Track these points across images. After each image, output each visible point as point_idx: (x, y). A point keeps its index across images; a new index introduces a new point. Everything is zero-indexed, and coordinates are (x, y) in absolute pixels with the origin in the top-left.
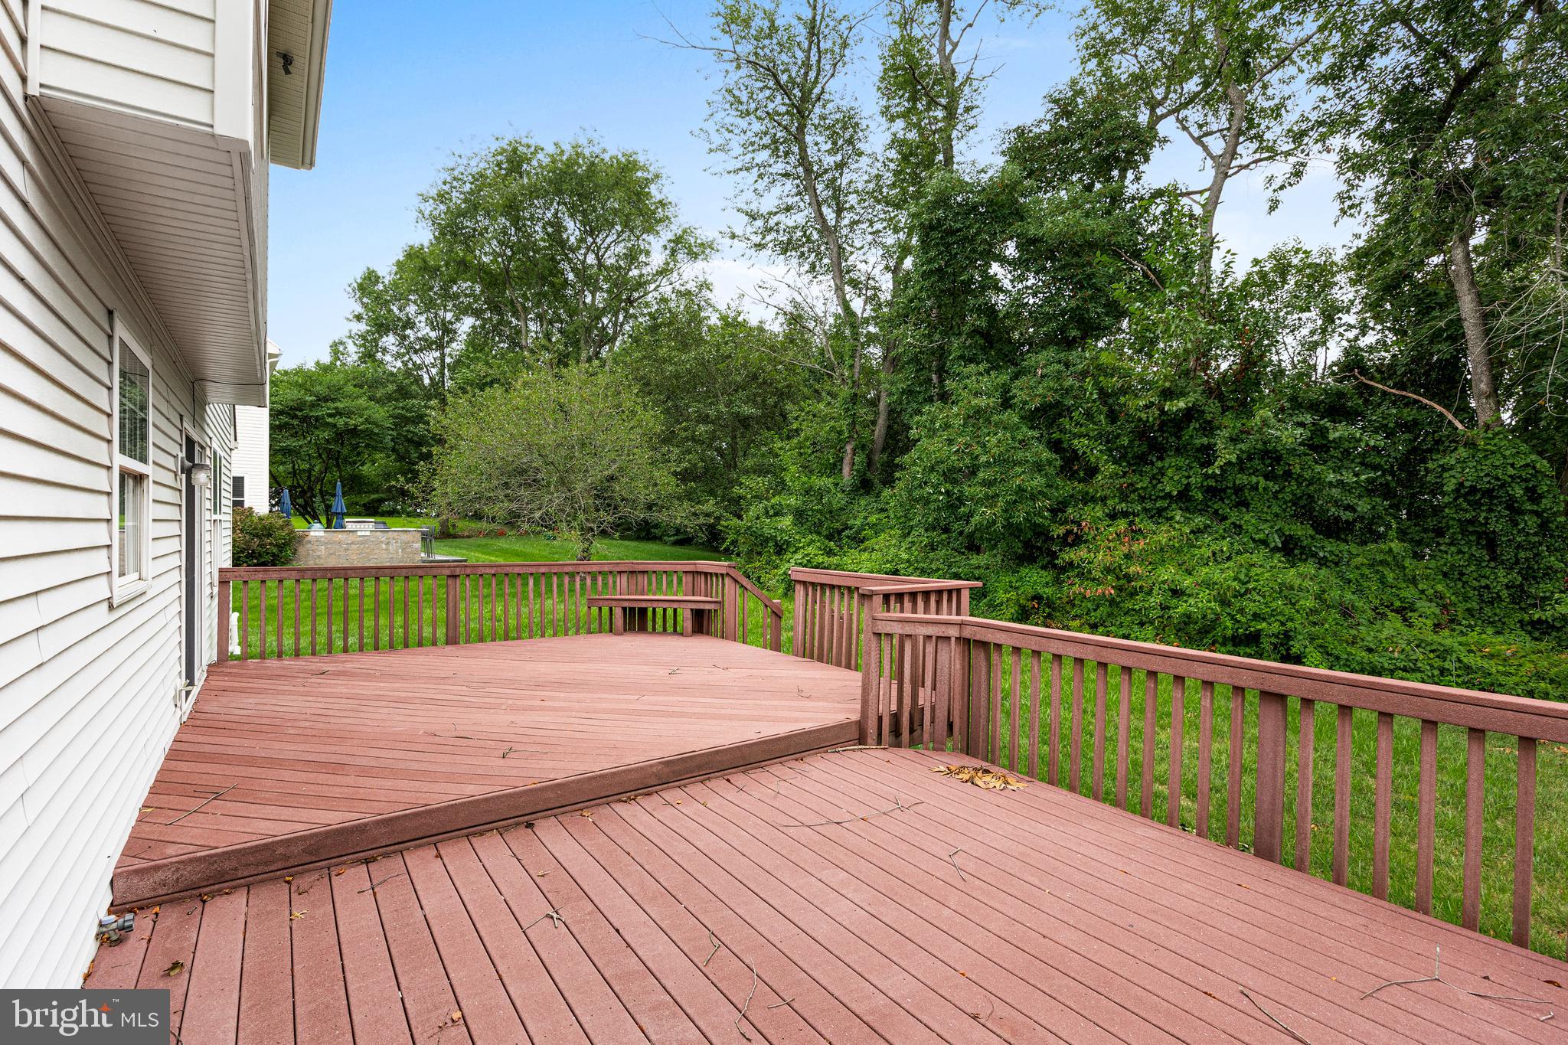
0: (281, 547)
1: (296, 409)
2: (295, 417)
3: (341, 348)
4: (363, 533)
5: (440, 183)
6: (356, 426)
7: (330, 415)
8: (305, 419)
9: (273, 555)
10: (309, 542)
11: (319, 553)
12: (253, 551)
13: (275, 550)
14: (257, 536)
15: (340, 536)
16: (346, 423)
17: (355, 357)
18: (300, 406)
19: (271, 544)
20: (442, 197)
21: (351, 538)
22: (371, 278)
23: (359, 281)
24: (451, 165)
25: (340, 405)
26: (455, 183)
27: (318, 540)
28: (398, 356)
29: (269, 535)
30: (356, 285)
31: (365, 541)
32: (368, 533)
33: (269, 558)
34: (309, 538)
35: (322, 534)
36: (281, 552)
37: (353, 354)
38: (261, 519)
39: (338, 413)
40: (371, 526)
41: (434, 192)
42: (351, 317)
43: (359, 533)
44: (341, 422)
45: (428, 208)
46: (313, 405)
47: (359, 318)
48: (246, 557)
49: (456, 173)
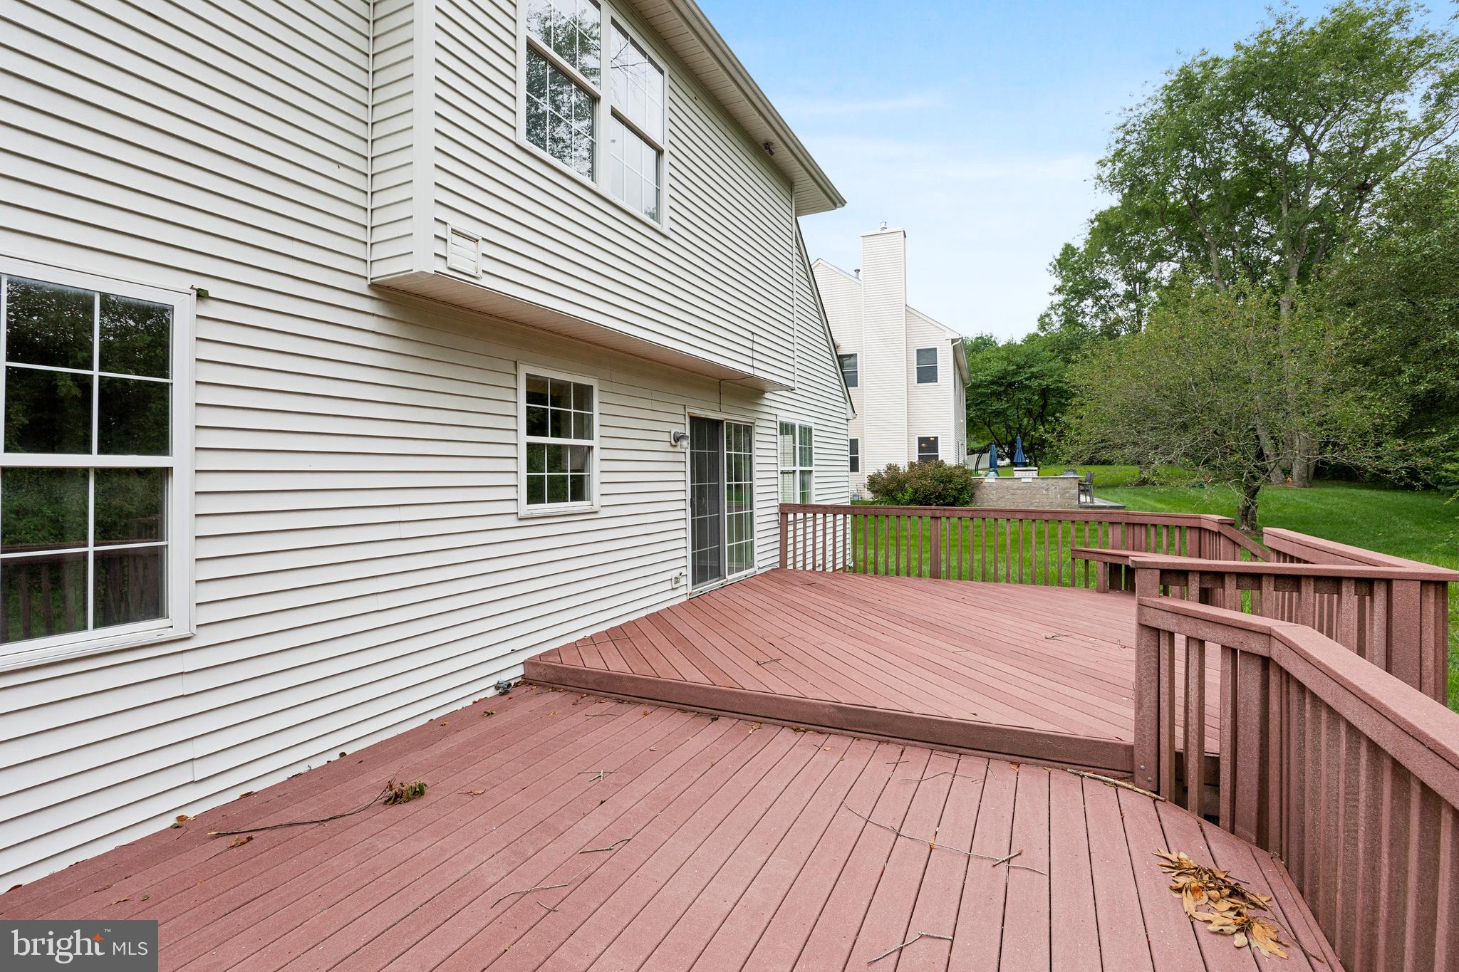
0: (960, 491)
1: (1003, 378)
2: (1001, 385)
3: (1047, 320)
4: (1026, 480)
5: (1113, 142)
6: (1047, 386)
7: (1027, 379)
8: (1011, 385)
9: (954, 497)
10: (984, 487)
11: (992, 497)
12: (939, 493)
13: (955, 493)
14: (942, 482)
15: (1008, 483)
16: (1040, 385)
17: (1058, 325)
18: (1005, 374)
19: (952, 489)
20: (1119, 155)
21: (1016, 484)
22: (1069, 250)
23: (1058, 257)
24: (1123, 121)
25: (1034, 370)
26: (1128, 138)
27: (991, 485)
28: (1096, 316)
29: (950, 482)
30: (1055, 262)
31: (1027, 485)
32: (1030, 480)
33: (950, 500)
34: (984, 484)
35: (993, 480)
36: (960, 494)
37: (1056, 321)
38: (950, 468)
39: (1034, 376)
40: (1035, 474)
41: (1110, 155)
42: (1053, 291)
43: (1023, 480)
44: (1035, 383)
45: (1106, 172)
46: (1015, 373)
47: (1059, 290)
48: (936, 497)
49: (1129, 127)
